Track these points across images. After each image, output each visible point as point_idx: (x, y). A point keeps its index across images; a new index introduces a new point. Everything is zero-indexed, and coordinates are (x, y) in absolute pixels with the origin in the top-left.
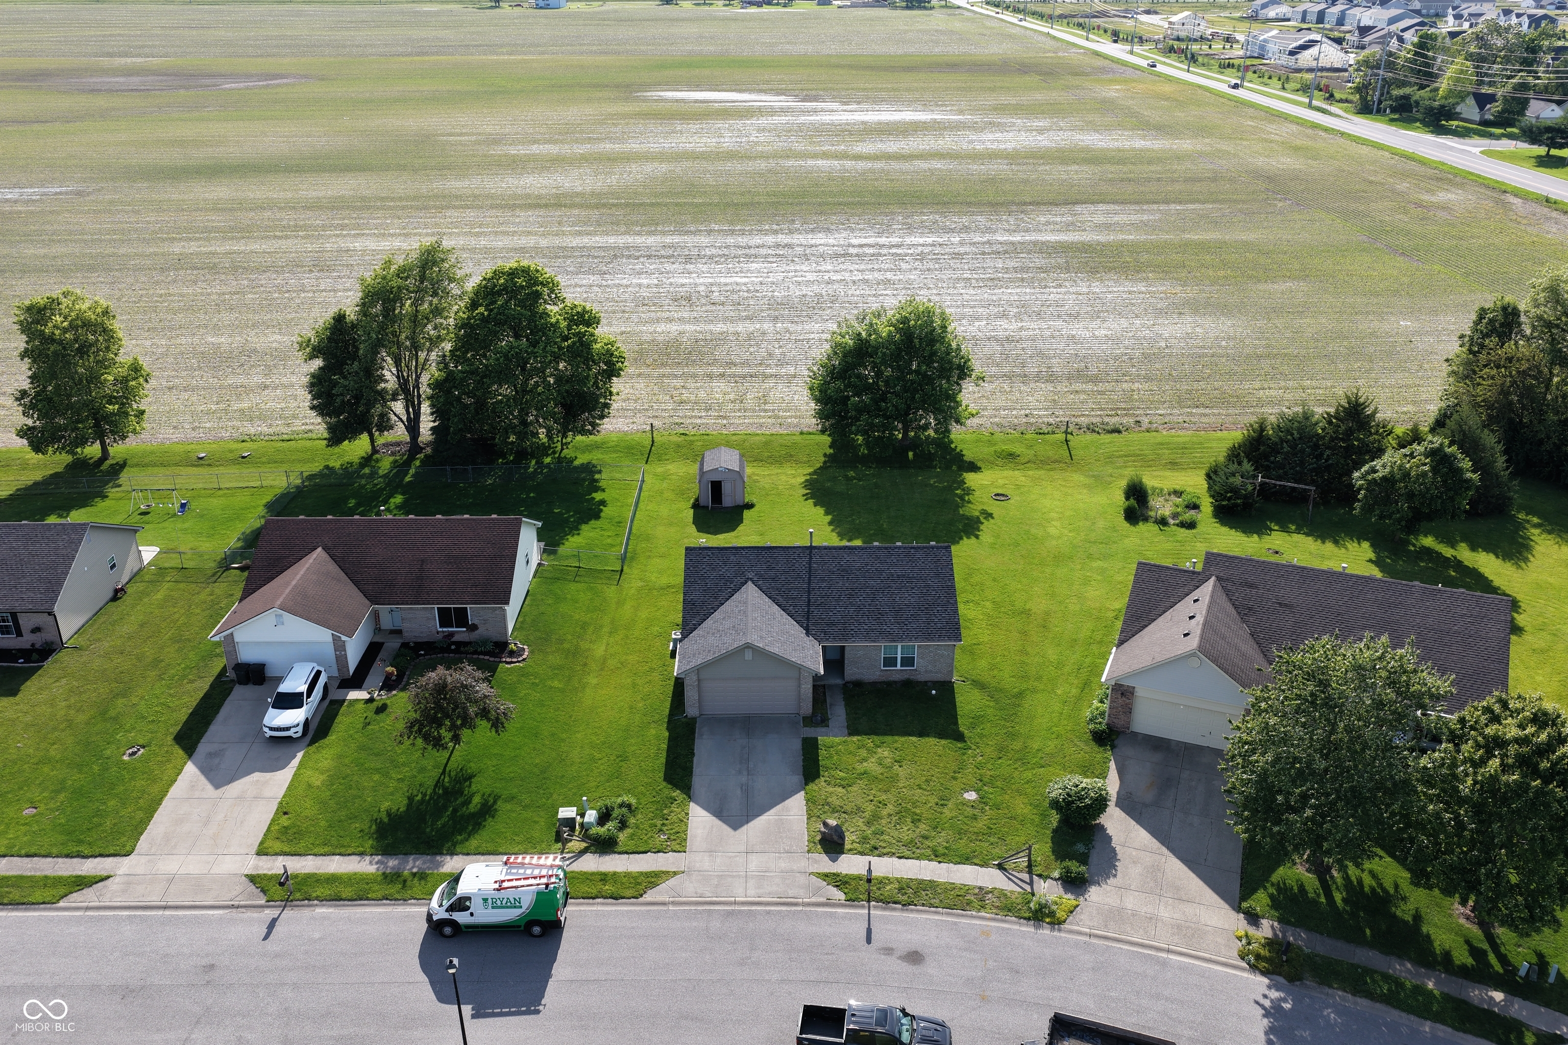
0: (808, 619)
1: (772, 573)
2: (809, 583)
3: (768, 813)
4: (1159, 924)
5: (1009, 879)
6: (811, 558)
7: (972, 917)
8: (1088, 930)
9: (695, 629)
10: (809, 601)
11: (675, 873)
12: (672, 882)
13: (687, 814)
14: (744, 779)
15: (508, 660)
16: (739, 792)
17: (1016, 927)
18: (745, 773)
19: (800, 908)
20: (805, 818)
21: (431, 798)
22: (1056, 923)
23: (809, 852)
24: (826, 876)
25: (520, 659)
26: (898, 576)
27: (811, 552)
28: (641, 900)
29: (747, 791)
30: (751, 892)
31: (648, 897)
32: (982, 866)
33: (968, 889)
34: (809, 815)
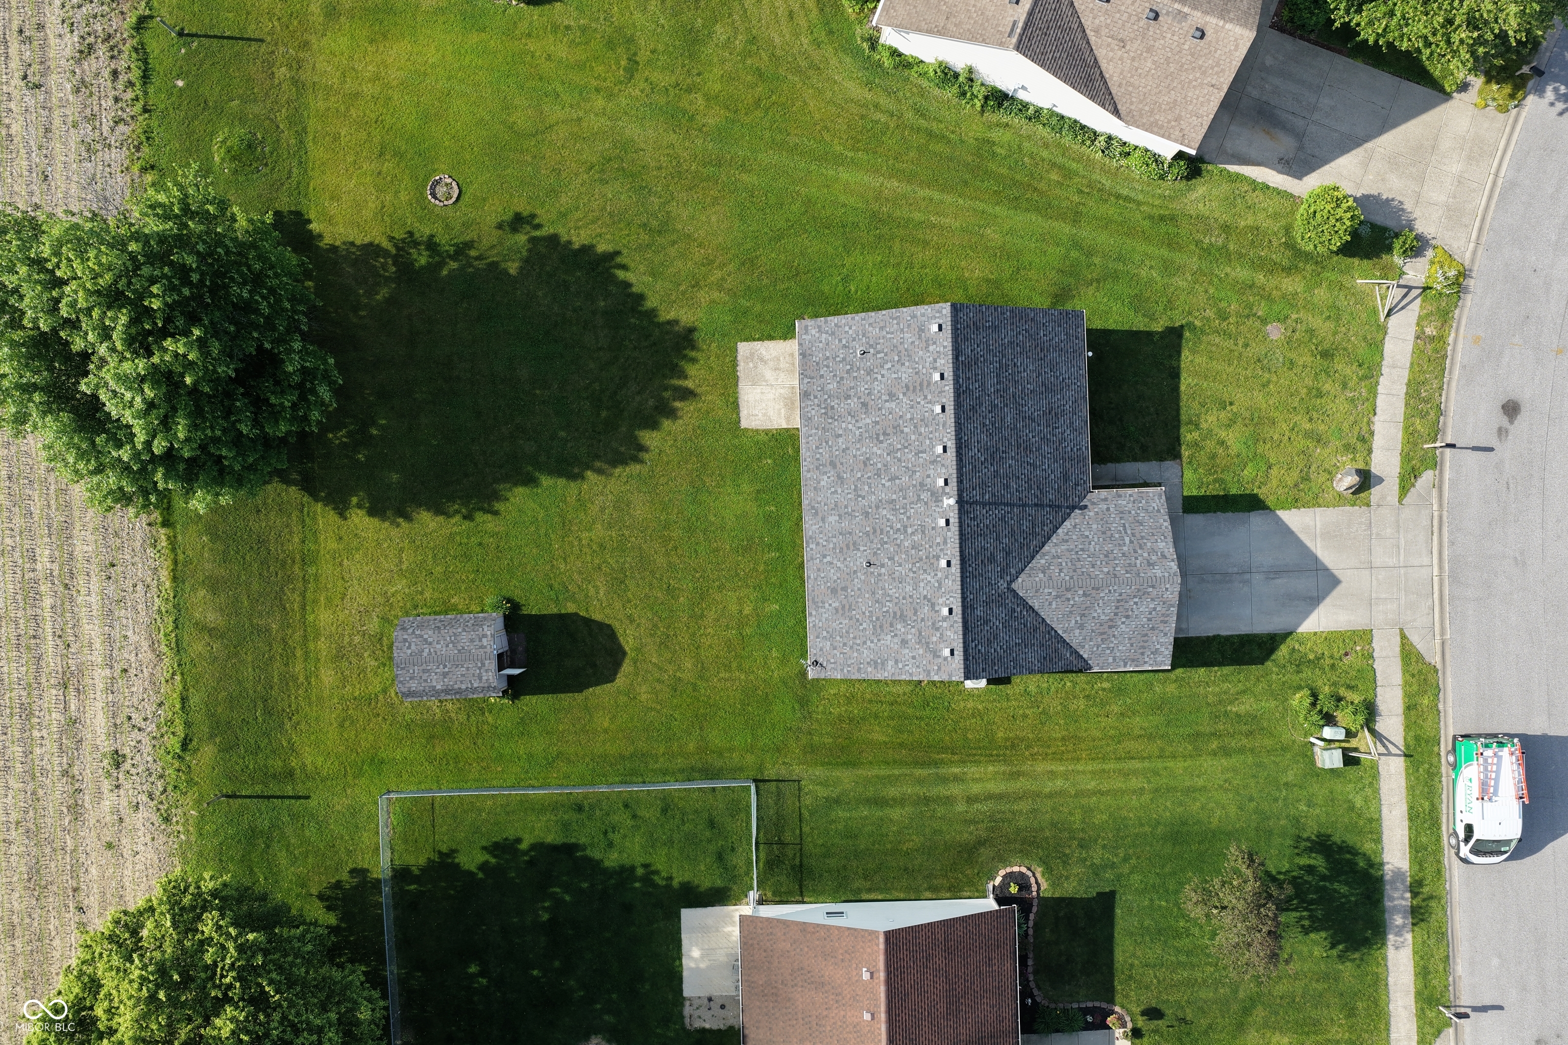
0: (1059, 507)
1: (999, 556)
2: (1012, 505)
3: (1313, 548)
4: (1466, 175)
5: (1403, 308)
6: (976, 502)
7: (1454, 350)
8: (1472, 245)
9: (1076, 652)
10: (1036, 505)
11: (1403, 637)
12: (1415, 638)
13: (1315, 634)
14: (1257, 578)
15: (1034, 888)
16: (1279, 581)
17: (1466, 310)
18: (1247, 576)
19: (1445, 513)
20: (1318, 510)
21: (1306, 909)
22: (1464, 274)
23: (1368, 505)
24: (1404, 489)
25: (1029, 874)
26: (999, 383)
27: (967, 502)
28: (1439, 666)
29: (1276, 572)
30: (1426, 561)
31: (1437, 660)
32: (1386, 333)
33: (1418, 352)
34: (1314, 506)
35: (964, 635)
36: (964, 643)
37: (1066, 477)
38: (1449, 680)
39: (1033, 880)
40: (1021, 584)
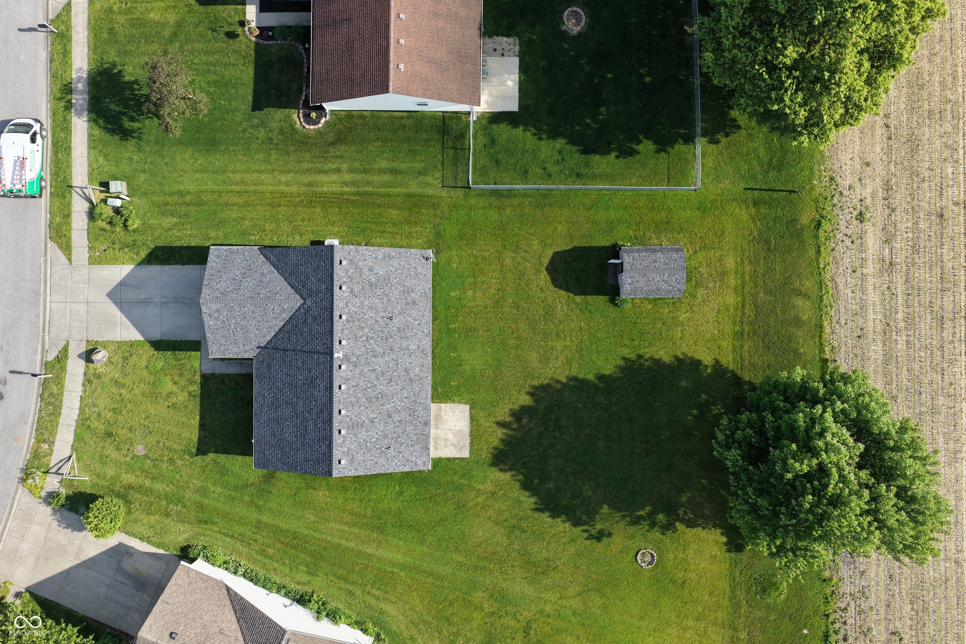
0: (273, 349)
1: (310, 320)
2: (301, 351)
3: (122, 316)
4: (19, 541)
5: (61, 461)
6: (322, 354)
7: (31, 434)
8: (17, 498)
9: (267, 259)
10: (287, 350)
11: (70, 260)
12: (63, 259)
13: (123, 264)
14: (157, 299)
15: (301, 115)
16: (144, 297)
17: (23, 458)
18: (163, 301)
19: (41, 334)
20: (119, 340)
21: (136, 95)
22: (23, 480)
23: (88, 341)
24: (65, 349)
25: (304, 124)
26: (306, 427)
27: (328, 354)
28: (49, 241)
29: (146, 302)
30: (54, 305)
31: (50, 244)
32: (72, 446)
33: (53, 433)
34: (121, 342)
35: (333, 273)
36: (333, 268)
37: (269, 367)
38: (43, 232)
39: (302, 120)
40: (296, 302)
